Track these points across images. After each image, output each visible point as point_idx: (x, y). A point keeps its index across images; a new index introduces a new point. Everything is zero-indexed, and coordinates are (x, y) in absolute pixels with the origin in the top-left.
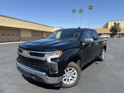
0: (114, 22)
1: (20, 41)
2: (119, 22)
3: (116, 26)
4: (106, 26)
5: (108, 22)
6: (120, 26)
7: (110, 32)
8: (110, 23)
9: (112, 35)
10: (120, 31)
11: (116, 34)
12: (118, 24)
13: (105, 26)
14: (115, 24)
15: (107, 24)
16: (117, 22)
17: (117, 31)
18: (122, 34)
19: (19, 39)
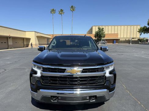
0: (98, 27)
1: (8, 49)
2: (103, 27)
3: (100, 31)
4: (91, 31)
5: (92, 27)
6: (104, 31)
7: (95, 38)
8: (94, 28)
9: (97, 42)
10: (104, 37)
11: (100, 40)
12: (102, 29)
13: (89, 31)
14: (99, 28)
15: (91, 29)
16: (101, 27)
17: (101, 37)
18: (107, 40)
19: (7, 46)
